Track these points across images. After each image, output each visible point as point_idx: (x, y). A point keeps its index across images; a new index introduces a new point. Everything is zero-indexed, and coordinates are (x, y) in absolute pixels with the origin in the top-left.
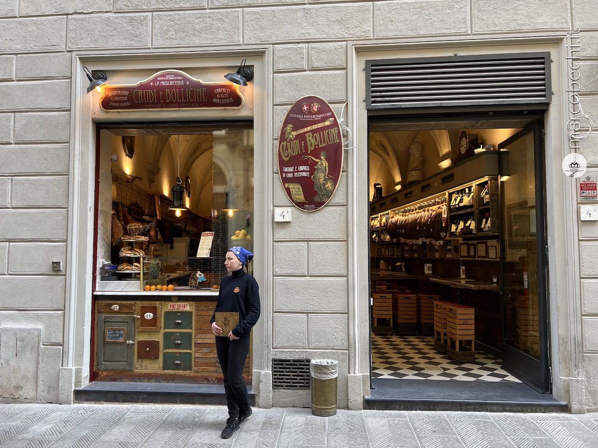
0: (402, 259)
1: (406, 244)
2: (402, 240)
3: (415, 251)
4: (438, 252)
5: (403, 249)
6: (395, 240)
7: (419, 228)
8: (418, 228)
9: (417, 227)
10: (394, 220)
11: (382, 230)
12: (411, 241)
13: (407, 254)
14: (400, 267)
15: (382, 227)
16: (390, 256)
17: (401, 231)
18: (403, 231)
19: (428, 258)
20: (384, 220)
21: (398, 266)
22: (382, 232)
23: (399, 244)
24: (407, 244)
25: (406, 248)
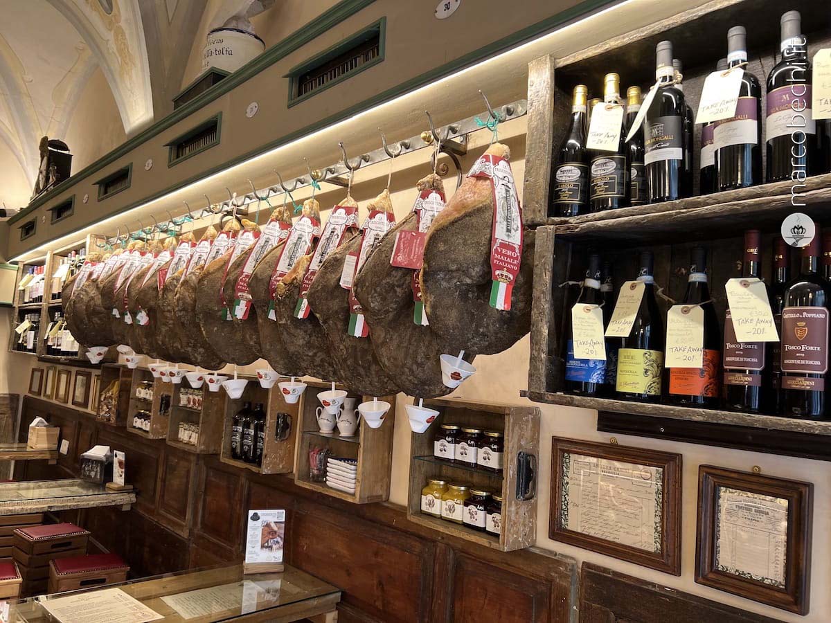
0: (117, 434)
1: (146, 374)
2: (129, 357)
3: (190, 417)
4: (352, 459)
5: (125, 391)
6: (95, 355)
7: (252, 311)
8: (240, 311)
9: (233, 302)
10: (100, 271)
11: (52, 310)
12: (176, 368)
13: (146, 417)
14: (107, 467)
15: (54, 296)
16: (70, 405)
17: (128, 319)
18: (143, 318)
19: (266, 470)
20: (62, 272)
21: (97, 462)
22: (52, 319)
23: (111, 370)
24: (151, 377)
25: (142, 393)
